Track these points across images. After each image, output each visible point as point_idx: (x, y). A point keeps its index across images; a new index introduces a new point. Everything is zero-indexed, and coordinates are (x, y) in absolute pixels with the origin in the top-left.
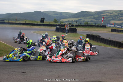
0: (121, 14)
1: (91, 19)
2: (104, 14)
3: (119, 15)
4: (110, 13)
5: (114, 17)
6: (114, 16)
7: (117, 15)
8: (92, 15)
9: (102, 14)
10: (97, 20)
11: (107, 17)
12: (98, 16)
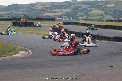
0: (54, 6)
1: (23, 12)
2: (36, 7)
3: (52, 7)
4: (43, 6)
5: (46, 10)
6: (46, 8)
7: (49, 8)
8: (25, 8)
9: (34, 6)
10: (29, 13)
11: (39, 9)
12: (30, 9)
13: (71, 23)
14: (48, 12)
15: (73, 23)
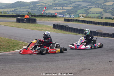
1: (26, 10)
2: (38, 4)
3: (54, 4)
4: (45, 3)
5: (48, 7)
6: (48, 6)
7: (51, 5)
8: (28, 5)
9: (37, 4)
10: (32, 10)
11: (42, 7)
12: (33, 6)
13: (72, 20)
14: (50, 9)
15: (73, 20)
